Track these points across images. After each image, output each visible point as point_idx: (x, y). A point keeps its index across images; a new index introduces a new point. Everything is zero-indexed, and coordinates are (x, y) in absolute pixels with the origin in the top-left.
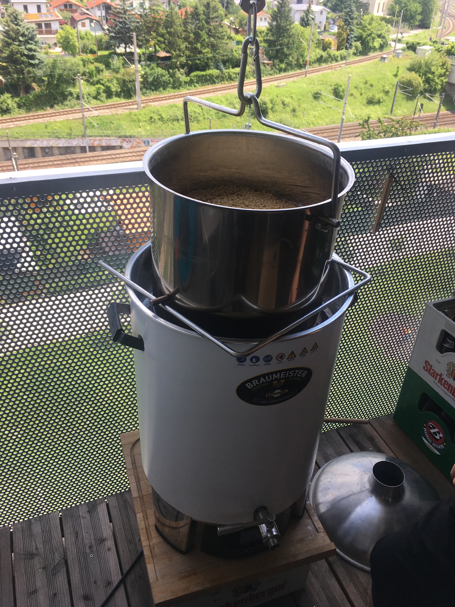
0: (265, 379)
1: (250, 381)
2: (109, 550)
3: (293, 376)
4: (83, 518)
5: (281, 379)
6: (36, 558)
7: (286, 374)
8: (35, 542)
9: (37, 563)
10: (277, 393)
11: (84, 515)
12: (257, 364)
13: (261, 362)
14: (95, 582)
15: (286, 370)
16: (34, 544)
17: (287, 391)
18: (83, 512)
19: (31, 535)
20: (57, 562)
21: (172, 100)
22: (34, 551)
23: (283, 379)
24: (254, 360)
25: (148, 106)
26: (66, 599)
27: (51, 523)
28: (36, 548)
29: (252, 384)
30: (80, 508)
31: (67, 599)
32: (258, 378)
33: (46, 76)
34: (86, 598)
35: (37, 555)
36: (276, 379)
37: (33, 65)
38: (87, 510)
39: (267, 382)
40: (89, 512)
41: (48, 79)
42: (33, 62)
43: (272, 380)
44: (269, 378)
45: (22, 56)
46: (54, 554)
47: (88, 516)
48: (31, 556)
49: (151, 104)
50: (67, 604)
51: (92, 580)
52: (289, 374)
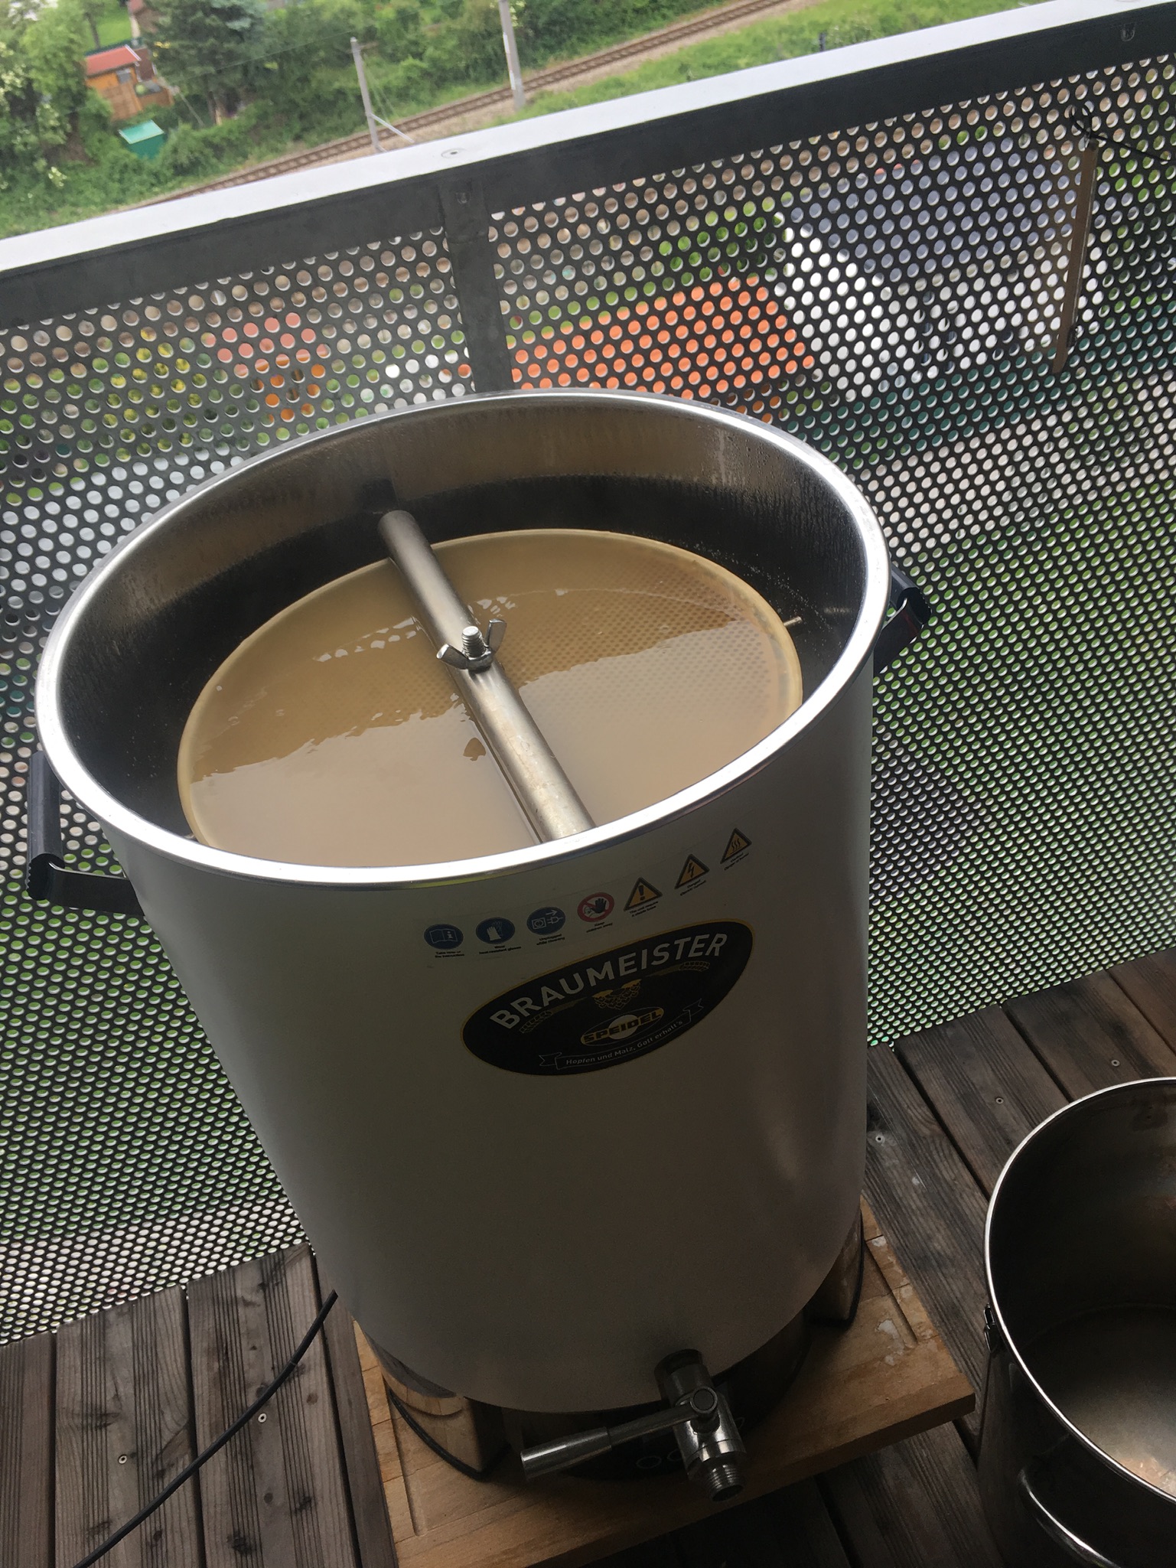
0: (560, 990)
1: (503, 1002)
2: (312, 1399)
3: (672, 961)
4: (247, 1304)
5: (620, 980)
6: (113, 1427)
7: (638, 959)
8: (114, 1378)
9: (117, 1439)
10: (623, 1026)
11: (248, 1297)
12: (508, 944)
13: (523, 934)
14: (269, 1498)
15: (637, 947)
16: (109, 1384)
17: (660, 1012)
18: (245, 1286)
19: (104, 1359)
20: (167, 1436)
21: (606, 69)
22: (111, 1407)
23: (628, 978)
24: (493, 934)
25: (542, 96)
26: (187, 1546)
27: (160, 1321)
28: (117, 1397)
29: (513, 1011)
30: (238, 1275)
31: (190, 1548)
32: (531, 989)
33: (274, 58)
34: (242, 1545)
35: (117, 1416)
36: (603, 984)
37: (239, 35)
38: (258, 1280)
39: (568, 997)
40: (263, 1286)
41: (281, 66)
42: (236, 25)
43: (589, 990)
44: (573, 985)
45: (206, 15)
46: (161, 1413)
47: (258, 1298)
48: (99, 1419)
49: (549, 88)
50: (188, 1561)
51: (261, 1492)
52: (651, 958)
